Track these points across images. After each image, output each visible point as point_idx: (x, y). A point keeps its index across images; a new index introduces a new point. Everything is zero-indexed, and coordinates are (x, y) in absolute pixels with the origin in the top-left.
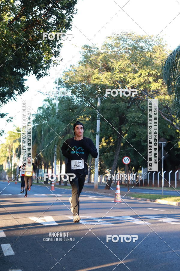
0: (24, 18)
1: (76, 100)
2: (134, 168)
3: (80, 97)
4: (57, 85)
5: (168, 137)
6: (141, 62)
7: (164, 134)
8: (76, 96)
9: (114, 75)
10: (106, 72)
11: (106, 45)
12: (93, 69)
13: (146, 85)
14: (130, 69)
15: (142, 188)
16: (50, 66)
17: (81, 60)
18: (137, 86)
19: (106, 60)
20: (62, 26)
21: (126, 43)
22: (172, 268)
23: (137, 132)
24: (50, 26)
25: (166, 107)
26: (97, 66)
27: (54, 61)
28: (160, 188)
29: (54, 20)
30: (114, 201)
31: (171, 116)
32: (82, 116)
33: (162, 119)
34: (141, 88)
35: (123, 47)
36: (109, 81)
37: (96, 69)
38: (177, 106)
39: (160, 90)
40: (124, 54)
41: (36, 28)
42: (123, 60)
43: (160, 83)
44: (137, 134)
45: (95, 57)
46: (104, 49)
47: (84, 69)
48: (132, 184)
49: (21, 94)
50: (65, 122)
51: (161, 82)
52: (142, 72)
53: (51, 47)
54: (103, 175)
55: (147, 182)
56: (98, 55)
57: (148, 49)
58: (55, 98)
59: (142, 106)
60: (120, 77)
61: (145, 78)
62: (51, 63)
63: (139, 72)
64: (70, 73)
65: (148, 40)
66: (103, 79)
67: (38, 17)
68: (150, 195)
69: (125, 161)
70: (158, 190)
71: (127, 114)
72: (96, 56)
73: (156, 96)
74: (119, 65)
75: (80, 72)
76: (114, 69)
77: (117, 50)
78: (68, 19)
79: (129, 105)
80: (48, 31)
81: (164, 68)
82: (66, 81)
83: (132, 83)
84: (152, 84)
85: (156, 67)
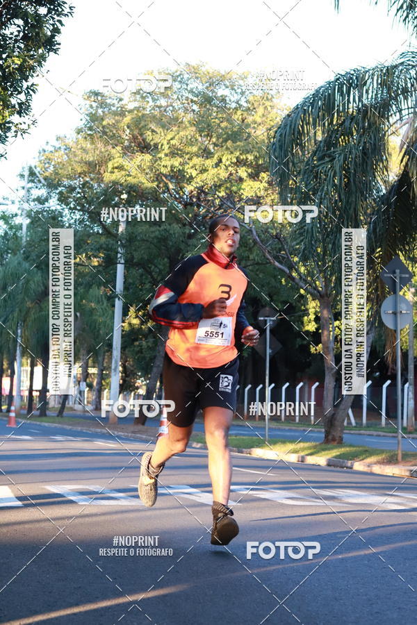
1: (69, 218)
3: (79, 210)
4: (24, 183)
5: (280, 307)
6: (221, 133)
7: (272, 300)
8: (70, 208)
9: (159, 162)
10: (140, 154)
11: (141, 92)
12: (110, 147)
13: (232, 186)
14: (195, 149)
16: (7, 137)
17: (81, 124)
18: (211, 187)
19: (140, 126)
21: (185, 87)
24: (8, 42)
25: (277, 237)
26: (118, 140)
27: (17, 124)
28: (262, 422)
29: (19, 29)
31: (288, 258)
32: (81, 254)
33: (267, 263)
34: (220, 192)
35: (180, 97)
36: (147, 174)
37: (117, 145)
38: (301, 234)
39: (263, 197)
40: (183, 114)
42: (179, 127)
43: (264, 182)
45: (114, 119)
46: (135, 101)
47: (89, 146)
51: (267, 179)
52: (223, 155)
53: (10, 93)
54: (131, 391)
56: (120, 114)
57: (237, 103)
58: (19, 212)
60: (171, 167)
61: (230, 168)
62: (9, 128)
63: (216, 156)
64: (57, 154)
65: (237, 83)
66: (132, 170)
68: (238, 437)
70: (257, 428)
71: (187, 252)
72: (116, 118)
74: (169, 139)
75: (79, 152)
76: (157, 148)
77: (166, 104)
78: (51, 28)
79: (193, 231)
80: (4, 56)
81: (274, 144)
82: (47, 174)
83: (198, 180)
84: (245, 184)
85: (255, 146)
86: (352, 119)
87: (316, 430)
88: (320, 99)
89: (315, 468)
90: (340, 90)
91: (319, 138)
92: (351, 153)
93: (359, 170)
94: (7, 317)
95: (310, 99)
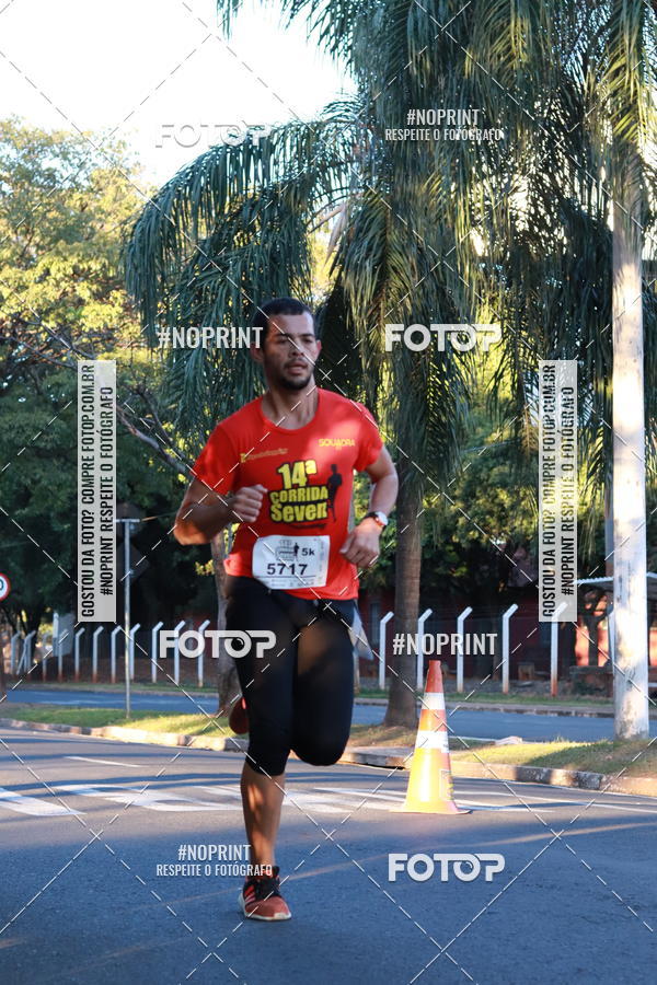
2: (23, 613)
5: (147, 502)
6: (48, 228)
7: (133, 492)
13: (66, 312)
14: (6, 254)
15: (53, 686)
18: (33, 314)
25: (139, 391)
28: (120, 685)
31: (157, 424)
33: (126, 434)
34: (48, 321)
38: (177, 388)
39: (117, 331)
43: (117, 305)
44: (33, 492)
48: (18, 672)
51: (122, 301)
52: (51, 264)
55: (73, 665)
57: (73, 180)
59: (50, 389)
61: (63, 284)
63: (40, 265)
65: (71, 149)
68: (82, 710)
70: (113, 695)
73: (103, 352)
79: (5, 384)
81: (131, 247)
83: (13, 302)
84: (86, 308)
85: (103, 248)
86: (253, 206)
87: (206, 695)
88: (203, 174)
89: (207, 754)
90: (234, 161)
91: (203, 234)
92: (252, 259)
93: (266, 285)
95: (187, 175)
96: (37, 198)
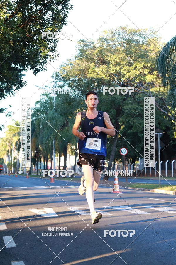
0: (20, 15)
1: (73, 93)
2: (131, 158)
3: (77, 90)
4: (54, 79)
5: (164, 128)
6: (136, 55)
7: (160, 125)
8: (73, 89)
9: (110, 69)
10: (102, 65)
11: (102, 39)
12: (89, 63)
13: (141, 77)
15: (139, 178)
16: (47, 61)
17: (77, 54)
18: (133, 78)
19: (102, 54)
20: (57, 22)
22: (170, 256)
23: (133, 123)
24: (46, 21)
25: (162, 98)
26: (93, 60)
27: (51, 56)
28: (157, 178)
29: (50, 15)
30: (112, 192)
31: (166, 107)
32: (79, 109)
34: (136, 80)
35: (118, 40)
36: (105, 74)
37: (92, 62)
38: (172, 97)
39: (155, 82)
40: (120, 48)
41: (32, 24)
42: (118, 53)
43: (155, 75)
44: (133, 126)
46: (99, 43)
47: (80, 63)
49: (19, 89)
50: (63, 116)
51: (156, 74)
52: (137, 65)
53: (47, 43)
55: (145, 172)
56: (93, 49)
57: (143, 42)
59: (137, 98)
60: (115, 71)
61: (140, 70)
62: (47, 58)
63: (134, 65)
64: (67, 67)
65: (142, 34)
66: (99, 72)
67: (34, 13)
68: (147, 184)
69: (122, 152)
70: (155, 180)
71: (124, 106)
72: (92, 51)
73: (151, 88)
74: (114, 58)
75: (76, 66)
76: (109, 63)
77: (112, 44)
78: (64, 14)
79: (125, 97)
80: (44, 27)
81: (159, 59)
82: (63, 76)
83: (127, 75)
84: (147, 76)
85: (151, 60)
94: (49, 136)
95: (174, 39)
96: (133, 47)
